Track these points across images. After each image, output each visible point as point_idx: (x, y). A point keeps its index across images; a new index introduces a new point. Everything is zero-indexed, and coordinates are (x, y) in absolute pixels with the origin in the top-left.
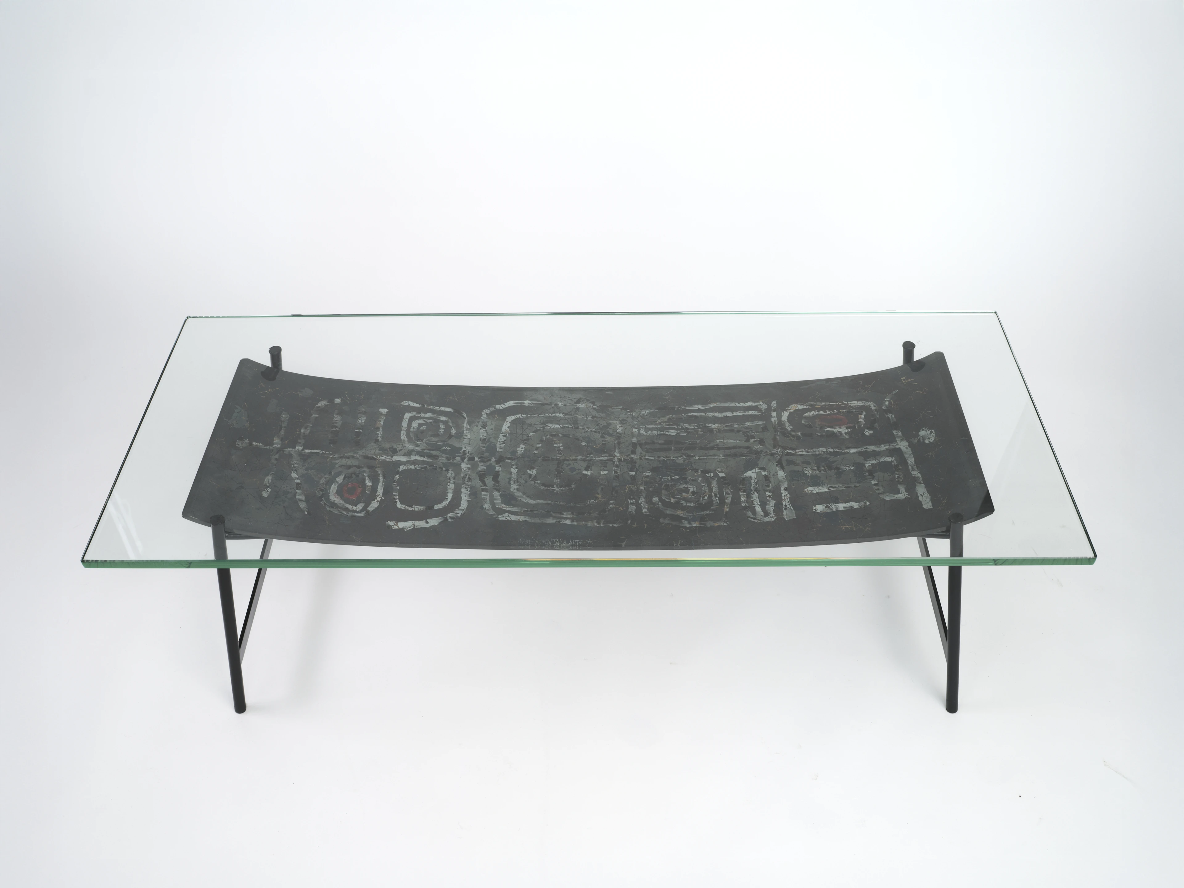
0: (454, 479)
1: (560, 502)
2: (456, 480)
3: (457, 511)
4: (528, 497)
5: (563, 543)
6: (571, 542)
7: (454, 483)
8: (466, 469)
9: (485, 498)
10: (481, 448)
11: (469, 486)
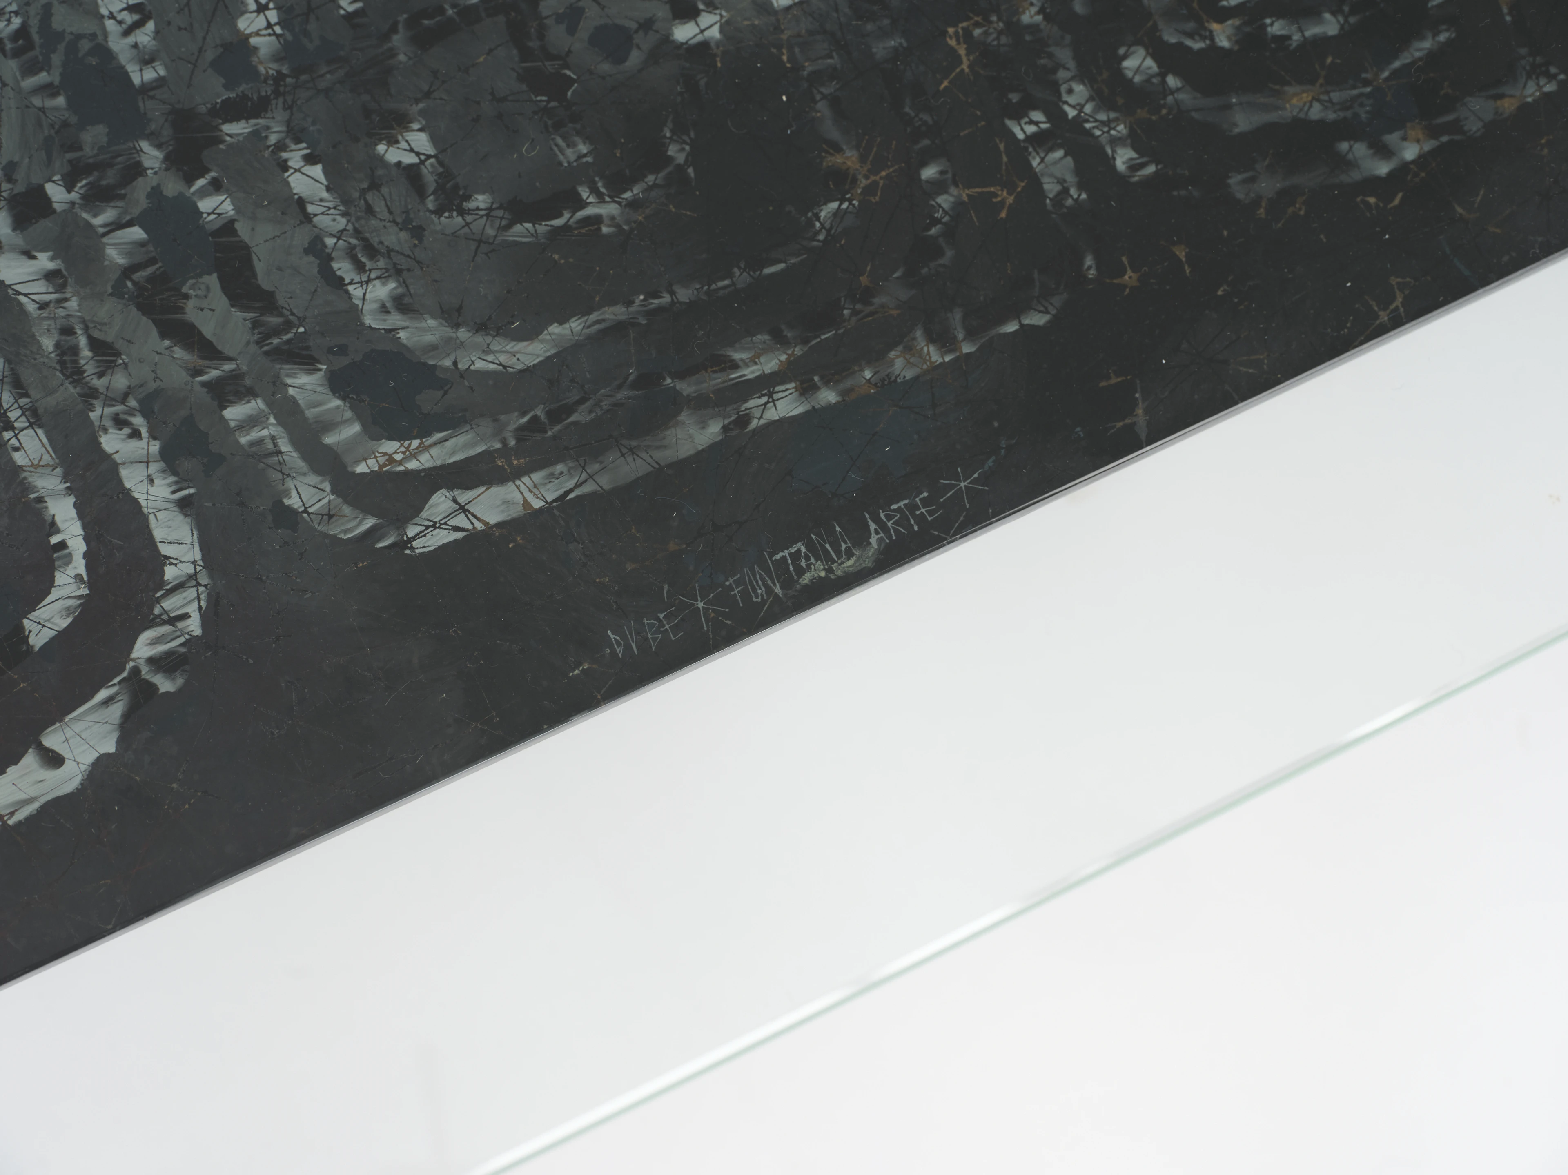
0: (19, 388)
1: (672, 293)
2: (32, 392)
3: (170, 605)
4: (481, 327)
5: (838, 553)
6: (873, 526)
7: (35, 418)
8: (40, 287)
9: (260, 441)
10: (37, 101)
11: (133, 403)
